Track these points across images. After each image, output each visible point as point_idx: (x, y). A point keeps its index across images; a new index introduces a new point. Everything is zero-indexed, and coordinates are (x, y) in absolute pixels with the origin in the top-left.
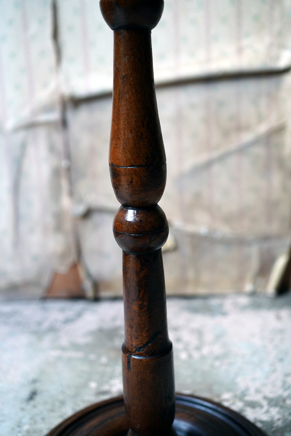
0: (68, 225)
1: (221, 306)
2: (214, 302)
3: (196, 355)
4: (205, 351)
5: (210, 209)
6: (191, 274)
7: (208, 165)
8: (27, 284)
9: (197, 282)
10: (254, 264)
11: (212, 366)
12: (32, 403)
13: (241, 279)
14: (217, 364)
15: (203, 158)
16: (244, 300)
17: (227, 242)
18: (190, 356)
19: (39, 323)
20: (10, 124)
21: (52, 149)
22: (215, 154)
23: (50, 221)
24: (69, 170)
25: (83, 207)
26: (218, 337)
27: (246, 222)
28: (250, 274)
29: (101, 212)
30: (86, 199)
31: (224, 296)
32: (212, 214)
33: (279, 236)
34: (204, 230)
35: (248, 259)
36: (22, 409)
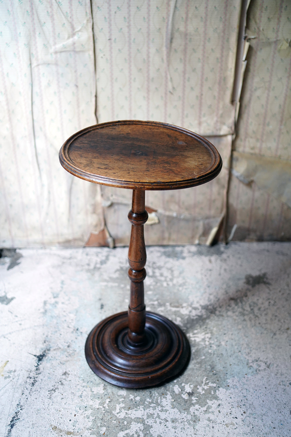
0: (100, 211)
1: (182, 252)
2: (178, 249)
3: (171, 284)
4: (175, 281)
6: (166, 235)
8: (75, 240)
9: (169, 239)
10: (200, 231)
11: (178, 290)
12: (103, 310)
13: (193, 237)
14: (180, 288)
16: (194, 249)
17: (186, 220)
18: (168, 284)
19: (88, 265)
23: (90, 208)
25: (109, 203)
26: (180, 273)
27: (197, 210)
28: (198, 236)
29: (118, 204)
30: (111, 198)
31: (183, 246)
32: (179, 206)
33: (214, 217)
34: (175, 214)
35: (197, 227)
36: (100, 313)
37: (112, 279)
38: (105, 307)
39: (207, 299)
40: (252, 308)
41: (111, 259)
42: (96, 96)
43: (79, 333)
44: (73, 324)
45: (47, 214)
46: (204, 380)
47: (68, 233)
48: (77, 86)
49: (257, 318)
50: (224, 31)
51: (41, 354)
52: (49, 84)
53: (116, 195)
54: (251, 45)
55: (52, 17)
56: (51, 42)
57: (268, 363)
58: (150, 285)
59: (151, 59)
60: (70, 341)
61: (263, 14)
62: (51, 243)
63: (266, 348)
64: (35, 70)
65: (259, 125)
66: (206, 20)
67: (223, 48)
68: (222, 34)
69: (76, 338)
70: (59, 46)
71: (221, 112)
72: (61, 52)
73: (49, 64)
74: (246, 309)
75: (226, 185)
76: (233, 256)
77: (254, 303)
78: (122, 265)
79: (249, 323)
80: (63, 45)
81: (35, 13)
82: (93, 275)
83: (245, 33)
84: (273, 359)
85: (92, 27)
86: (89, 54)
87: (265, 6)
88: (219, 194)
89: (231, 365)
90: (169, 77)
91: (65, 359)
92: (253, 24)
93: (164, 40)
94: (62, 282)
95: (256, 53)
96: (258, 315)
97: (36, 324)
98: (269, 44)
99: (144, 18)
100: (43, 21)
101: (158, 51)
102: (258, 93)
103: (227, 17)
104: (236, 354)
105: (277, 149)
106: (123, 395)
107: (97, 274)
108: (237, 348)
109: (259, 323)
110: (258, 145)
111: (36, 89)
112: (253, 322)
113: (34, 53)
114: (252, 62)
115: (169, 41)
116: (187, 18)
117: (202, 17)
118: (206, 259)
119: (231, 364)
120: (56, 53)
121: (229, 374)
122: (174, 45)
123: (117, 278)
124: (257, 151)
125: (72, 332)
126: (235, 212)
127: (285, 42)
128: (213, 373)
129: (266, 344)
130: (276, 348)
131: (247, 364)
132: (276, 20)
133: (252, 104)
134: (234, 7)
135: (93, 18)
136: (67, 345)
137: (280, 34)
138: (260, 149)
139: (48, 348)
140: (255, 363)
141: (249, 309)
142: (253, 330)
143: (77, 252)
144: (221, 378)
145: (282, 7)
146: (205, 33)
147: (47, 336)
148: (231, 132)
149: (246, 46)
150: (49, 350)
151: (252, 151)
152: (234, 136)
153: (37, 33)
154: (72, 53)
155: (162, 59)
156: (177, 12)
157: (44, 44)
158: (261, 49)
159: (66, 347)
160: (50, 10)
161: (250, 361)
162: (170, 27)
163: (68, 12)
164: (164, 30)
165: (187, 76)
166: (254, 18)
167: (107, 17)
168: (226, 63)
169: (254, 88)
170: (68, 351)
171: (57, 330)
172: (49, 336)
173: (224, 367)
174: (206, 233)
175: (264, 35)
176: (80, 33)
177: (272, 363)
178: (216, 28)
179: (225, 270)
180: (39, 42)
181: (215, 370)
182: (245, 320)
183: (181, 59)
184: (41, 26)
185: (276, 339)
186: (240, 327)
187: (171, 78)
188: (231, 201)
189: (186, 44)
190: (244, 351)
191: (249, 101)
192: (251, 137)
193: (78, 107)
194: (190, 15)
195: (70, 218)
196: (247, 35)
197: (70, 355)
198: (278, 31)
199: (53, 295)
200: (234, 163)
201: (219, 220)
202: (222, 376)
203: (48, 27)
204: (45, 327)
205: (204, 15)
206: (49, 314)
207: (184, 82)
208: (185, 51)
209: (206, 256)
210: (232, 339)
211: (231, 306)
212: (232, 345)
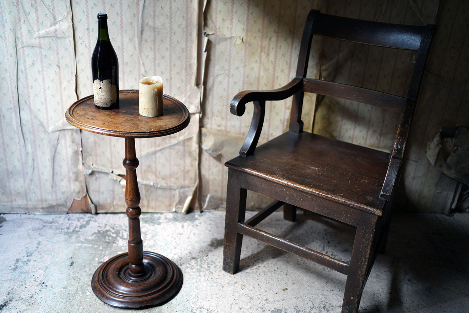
0: (82, 178)
1: (159, 218)
2: (156, 216)
5: (155, 174)
7: (155, 152)
8: (58, 205)
9: (148, 206)
10: (177, 199)
12: (72, 267)
13: (170, 205)
15: (153, 149)
16: (171, 216)
17: (163, 189)
19: (68, 228)
20: (51, 129)
21: (73, 141)
22: (158, 149)
23: (73, 176)
24: (82, 151)
25: (90, 171)
26: (153, 237)
27: (173, 180)
28: (175, 204)
29: (99, 172)
30: (92, 167)
31: (162, 213)
32: (156, 176)
33: (189, 187)
34: (152, 184)
35: (174, 196)
36: (69, 269)
37: (87, 241)
38: (74, 264)
40: (209, 266)
41: (92, 224)
42: (76, 76)
43: (44, 286)
44: (40, 279)
45: (31, 180)
47: (51, 199)
48: (59, 67)
49: (211, 274)
50: (187, 27)
51: (3, 304)
52: (33, 64)
53: (97, 164)
54: (210, 39)
55: (36, 8)
56: (35, 28)
57: (209, 310)
58: (122, 246)
59: (125, 47)
60: (34, 293)
61: (218, 16)
62: (35, 209)
63: (212, 298)
64: (20, 51)
65: (223, 105)
66: (171, 18)
67: (187, 41)
68: (185, 29)
69: (40, 290)
70: (42, 32)
71: (188, 93)
72: (44, 37)
73: (33, 47)
74: (203, 266)
75: (197, 158)
76: (205, 222)
77: (212, 262)
78: (100, 230)
79: (202, 278)
80: (46, 31)
81: (20, 4)
82: (70, 237)
83: (204, 30)
84: (215, 307)
85: (71, 18)
86: (69, 40)
87: (219, 10)
88: (192, 166)
90: (141, 63)
91: (25, 307)
92: (210, 22)
93: (136, 32)
94: (39, 243)
95: (215, 45)
96: (213, 271)
97: (4, 280)
98: (226, 39)
99: (117, 13)
100: (27, 11)
101: (131, 40)
102: (220, 79)
103: (189, 16)
104: (183, 304)
105: (240, 127)
107: (74, 237)
108: (186, 298)
109: (212, 278)
110: (224, 123)
111: (21, 67)
112: (207, 277)
113: (19, 37)
114: (212, 53)
115: (140, 33)
116: (154, 16)
117: (167, 15)
118: (179, 224)
119: (177, 311)
120: (39, 37)
122: (144, 36)
123: (93, 240)
124: (223, 128)
125: (38, 285)
126: (208, 182)
127: (238, 39)
129: (214, 295)
130: (221, 298)
131: (191, 311)
132: (229, 21)
133: (215, 88)
134: (194, 9)
135: (72, 11)
136: (30, 296)
137: (233, 31)
138: (226, 127)
139: (11, 299)
140: (199, 310)
141: (206, 267)
142: (205, 283)
143: (60, 217)
145: (233, 12)
146: (171, 29)
147: (12, 289)
148: (198, 111)
149: (205, 40)
150: (11, 301)
151: (219, 128)
152: (201, 115)
153: (22, 21)
154: (54, 39)
155: (135, 47)
156: (146, 11)
157: (28, 30)
158: (219, 43)
159: (28, 298)
160: (33, 3)
161: (194, 309)
162: (140, 22)
163: (51, 5)
164: (135, 24)
165: (157, 62)
166: (211, 18)
167: (85, 11)
168: (191, 53)
169: (216, 74)
170: (29, 302)
171: (23, 284)
172: (14, 289)
174: (181, 202)
175: (220, 31)
176: (61, 23)
177: (214, 309)
178: (180, 25)
179: (194, 234)
180: (24, 28)
182: (200, 276)
183: (151, 48)
184: (26, 15)
185: (223, 291)
186: (194, 281)
187: (143, 63)
188: (203, 172)
189: (155, 35)
190: (192, 300)
191: (213, 85)
192: (217, 116)
193: (61, 84)
194: (157, 13)
195: (54, 185)
196: (205, 31)
197: (30, 305)
198: (231, 30)
199: (27, 254)
200: (203, 138)
201: (193, 189)
203: (32, 16)
204: (12, 281)
205: (169, 14)
206: (18, 270)
207: (155, 67)
208: (154, 41)
209: (180, 222)
210: (184, 291)
211: (191, 264)
212: (183, 296)
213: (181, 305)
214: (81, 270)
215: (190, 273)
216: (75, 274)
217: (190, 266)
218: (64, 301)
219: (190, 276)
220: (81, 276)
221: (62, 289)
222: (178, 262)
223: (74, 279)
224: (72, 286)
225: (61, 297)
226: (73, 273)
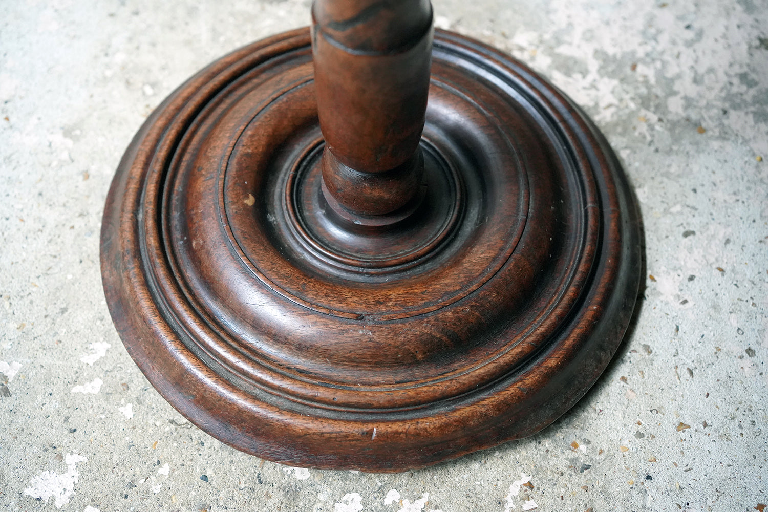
36: (112, 15)
39: (639, 23)
46: (515, 489)
89: (682, 426)
106: (53, 499)
119: (687, 421)
121: (660, 480)
128: (571, 455)
144: (608, 498)
173: (640, 435)
181: (588, 442)
202: (615, 489)
210: (721, 270)
211: (756, 84)
212: (715, 307)
213: (711, 382)
214: (172, 28)
215: (755, 146)
216: (138, 48)
217: (753, 92)
218: (52, 217)
219: (754, 161)
220: (163, 68)
221: (58, 139)
222: (683, 58)
223: (128, 83)
224: (111, 122)
225: (40, 186)
226: (130, 40)
